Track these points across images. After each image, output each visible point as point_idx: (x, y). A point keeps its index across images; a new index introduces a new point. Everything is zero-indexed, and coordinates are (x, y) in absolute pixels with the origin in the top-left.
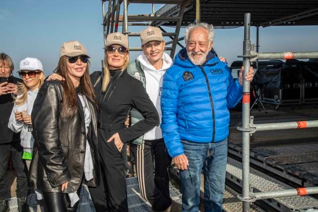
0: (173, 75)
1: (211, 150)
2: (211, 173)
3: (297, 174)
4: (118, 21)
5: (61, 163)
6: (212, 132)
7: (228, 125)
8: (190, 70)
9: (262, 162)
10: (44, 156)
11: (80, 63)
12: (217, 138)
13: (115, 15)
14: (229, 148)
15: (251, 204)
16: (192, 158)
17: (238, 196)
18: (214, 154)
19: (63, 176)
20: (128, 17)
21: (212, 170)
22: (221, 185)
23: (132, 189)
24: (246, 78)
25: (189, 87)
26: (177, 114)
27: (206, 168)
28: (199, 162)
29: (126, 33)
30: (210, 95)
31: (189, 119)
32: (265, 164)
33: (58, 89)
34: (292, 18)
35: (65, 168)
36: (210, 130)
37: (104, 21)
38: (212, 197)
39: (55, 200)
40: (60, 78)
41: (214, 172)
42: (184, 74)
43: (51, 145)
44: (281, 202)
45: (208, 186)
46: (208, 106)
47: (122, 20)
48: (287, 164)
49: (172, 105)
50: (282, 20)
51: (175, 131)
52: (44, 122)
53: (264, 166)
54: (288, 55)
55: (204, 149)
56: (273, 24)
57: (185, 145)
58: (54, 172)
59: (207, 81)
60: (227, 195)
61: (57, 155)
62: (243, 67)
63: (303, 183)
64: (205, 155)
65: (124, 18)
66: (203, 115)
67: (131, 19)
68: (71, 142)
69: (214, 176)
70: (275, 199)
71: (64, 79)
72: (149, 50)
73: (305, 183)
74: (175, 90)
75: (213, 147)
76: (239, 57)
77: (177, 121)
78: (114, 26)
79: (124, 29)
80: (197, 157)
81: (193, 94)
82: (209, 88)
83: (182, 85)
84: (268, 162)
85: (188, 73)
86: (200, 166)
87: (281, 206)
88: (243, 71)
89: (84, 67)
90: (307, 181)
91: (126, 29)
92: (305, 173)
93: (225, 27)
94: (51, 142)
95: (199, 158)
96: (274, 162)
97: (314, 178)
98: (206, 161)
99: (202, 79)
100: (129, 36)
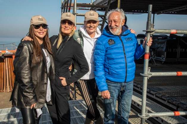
0: (102, 41)
1: (124, 86)
2: (122, 100)
3: (174, 103)
4: (70, 6)
5: (32, 92)
6: (125, 76)
7: (134, 72)
8: (113, 39)
9: (153, 95)
10: (21, 87)
11: (41, 29)
12: (128, 80)
13: (69, 2)
14: (134, 86)
15: (146, 119)
16: (112, 91)
17: (139, 115)
18: (125, 89)
19: (33, 100)
20: (77, 4)
21: (123, 98)
22: (129, 108)
23: (74, 107)
24: (147, 44)
25: (112, 49)
26: (104, 65)
27: (120, 97)
28: (116, 94)
29: (75, 14)
30: (125, 54)
31: (111, 68)
32: (155, 96)
33: (29, 46)
34: (175, 10)
35: (35, 95)
36: (124, 75)
37: (62, 6)
38: (123, 114)
39: (28, 113)
40: (30, 39)
41: (124, 99)
42: (109, 41)
43: (26, 80)
44: (164, 119)
45: (120, 108)
46: (123, 61)
47: (73, 6)
48: (168, 97)
49: (102, 59)
50: (169, 11)
51: (103, 76)
52: (21, 67)
53: (154, 97)
54: (173, 31)
55: (119, 86)
56: (163, 13)
57: (108, 83)
58: (28, 97)
59: (123, 45)
60: (132, 113)
61: (30, 87)
62: (146, 37)
63: (177, 108)
64: (120, 89)
65: (74, 5)
66: (120, 66)
67: (78, 5)
68: (39, 78)
69: (125, 102)
70: (160, 117)
71: (33, 40)
72: (88, 25)
73: (178, 109)
74: (103, 50)
75: (125, 85)
76: (143, 31)
77: (104, 70)
78: (68, 10)
79: (74, 11)
80: (115, 91)
81: (114, 53)
82: (124, 50)
83: (108, 48)
84: (157, 95)
85: (112, 40)
86: (116, 96)
87: (164, 121)
88: (146, 40)
89: (45, 31)
90: (180, 108)
91: (75, 11)
92: (179, 102)
93: (135, 13)
94: (26, 78)
95: (116, 91)
96: (160, 95)
97: (184, 106)
98: (120, 93)
99: (120, 44)
100: (77, 15)
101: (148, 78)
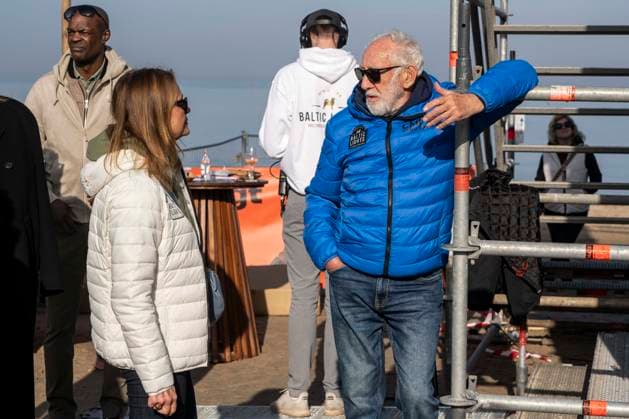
42: (354, 133)
54: (561, 92)
85: (362, 130)
101: (473, 262)
